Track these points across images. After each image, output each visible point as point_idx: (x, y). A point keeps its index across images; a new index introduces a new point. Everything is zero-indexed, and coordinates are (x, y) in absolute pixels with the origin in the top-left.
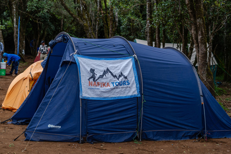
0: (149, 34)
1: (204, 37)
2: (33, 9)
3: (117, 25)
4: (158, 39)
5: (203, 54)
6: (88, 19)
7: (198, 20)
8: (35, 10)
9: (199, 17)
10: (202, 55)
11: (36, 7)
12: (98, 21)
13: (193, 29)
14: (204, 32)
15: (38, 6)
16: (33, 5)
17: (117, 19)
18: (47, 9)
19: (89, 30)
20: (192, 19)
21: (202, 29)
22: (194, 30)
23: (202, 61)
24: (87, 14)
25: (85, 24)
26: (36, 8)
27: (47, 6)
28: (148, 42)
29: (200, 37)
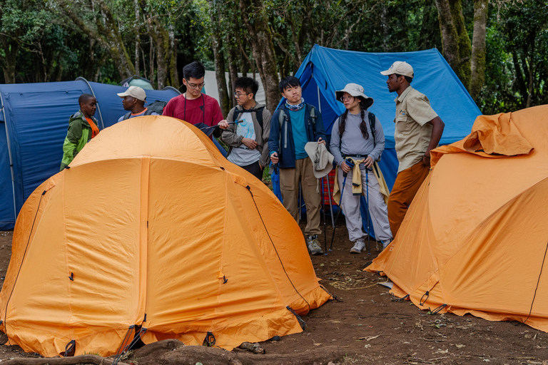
0: (218, 59)
1: (271, 62)
2: (13, 27)
3: (172, 46)
4: (232, 68)
5: (272, 91)
6: (116, 39)
7: (259, 35)
8: (17, 30)
9: (260, 30)
10: (271, 93)
11: (18, 23)
12: (137, 40)
13: (254, 50)
14: (270, 53)
15: (21, 21)
16: (12, 20)
17: (173, 35)
18: (38, 25)
19: (120, 59)
20: (251, 33)
21: (265, 50)
22: (256, 51)
23: (272, 103)
24: (114, 29)
25: (113, 49)
26: (17, 25)
27: (38, 19)
28: (217, 74)
29: (264, 63)
